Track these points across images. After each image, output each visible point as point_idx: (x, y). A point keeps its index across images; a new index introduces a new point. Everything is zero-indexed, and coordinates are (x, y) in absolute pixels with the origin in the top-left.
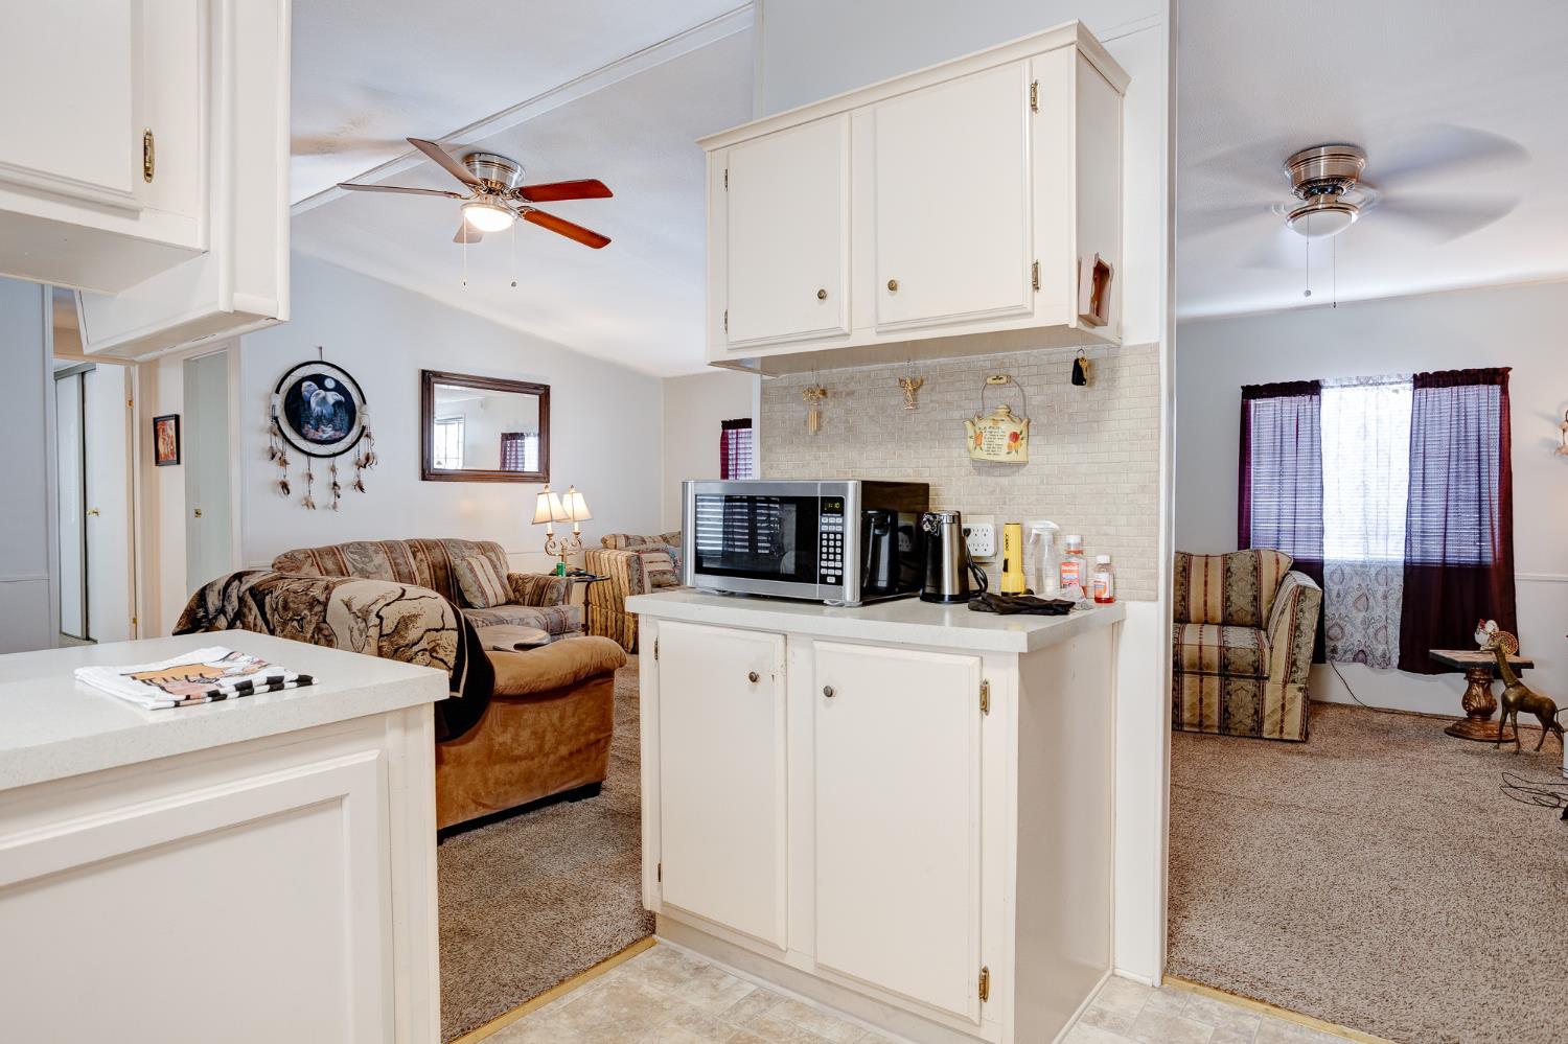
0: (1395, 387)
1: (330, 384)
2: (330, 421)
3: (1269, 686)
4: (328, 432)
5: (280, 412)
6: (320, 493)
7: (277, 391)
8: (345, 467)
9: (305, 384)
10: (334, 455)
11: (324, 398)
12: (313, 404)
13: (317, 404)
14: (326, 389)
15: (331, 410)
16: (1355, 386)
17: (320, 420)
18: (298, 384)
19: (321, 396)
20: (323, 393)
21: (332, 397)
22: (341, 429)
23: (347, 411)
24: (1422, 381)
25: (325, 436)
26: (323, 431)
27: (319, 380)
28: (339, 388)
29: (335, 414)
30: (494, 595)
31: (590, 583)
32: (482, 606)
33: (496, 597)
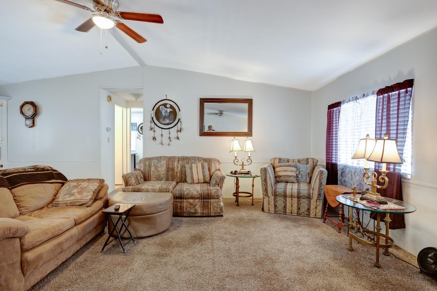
1: (168, 106)
2: (168, 118)
4: (167, 121)
5: (153, 115)
6: (166, 141)
7: (153, 110)
8: (173, 131)
9: (161, 107)
10: (169, 128)
11: (166, 111)
12: (163, 113)
13: (164, 113)
14: (167, 108)
15: (168, 114)
17: (165, 118)
18: (159, 107)
19: (165, 110)
20: (166, 109)
21: (169, 110)
22: (171, 120)
23: (174, 114)
25: (166, 122)
26: (166, 121)
27: (165, 105)
28: (171, 107)
29: (170, 115)
30: (198, 179)
31: (254, 177)
32: (190, 183)
33: (199, 180)
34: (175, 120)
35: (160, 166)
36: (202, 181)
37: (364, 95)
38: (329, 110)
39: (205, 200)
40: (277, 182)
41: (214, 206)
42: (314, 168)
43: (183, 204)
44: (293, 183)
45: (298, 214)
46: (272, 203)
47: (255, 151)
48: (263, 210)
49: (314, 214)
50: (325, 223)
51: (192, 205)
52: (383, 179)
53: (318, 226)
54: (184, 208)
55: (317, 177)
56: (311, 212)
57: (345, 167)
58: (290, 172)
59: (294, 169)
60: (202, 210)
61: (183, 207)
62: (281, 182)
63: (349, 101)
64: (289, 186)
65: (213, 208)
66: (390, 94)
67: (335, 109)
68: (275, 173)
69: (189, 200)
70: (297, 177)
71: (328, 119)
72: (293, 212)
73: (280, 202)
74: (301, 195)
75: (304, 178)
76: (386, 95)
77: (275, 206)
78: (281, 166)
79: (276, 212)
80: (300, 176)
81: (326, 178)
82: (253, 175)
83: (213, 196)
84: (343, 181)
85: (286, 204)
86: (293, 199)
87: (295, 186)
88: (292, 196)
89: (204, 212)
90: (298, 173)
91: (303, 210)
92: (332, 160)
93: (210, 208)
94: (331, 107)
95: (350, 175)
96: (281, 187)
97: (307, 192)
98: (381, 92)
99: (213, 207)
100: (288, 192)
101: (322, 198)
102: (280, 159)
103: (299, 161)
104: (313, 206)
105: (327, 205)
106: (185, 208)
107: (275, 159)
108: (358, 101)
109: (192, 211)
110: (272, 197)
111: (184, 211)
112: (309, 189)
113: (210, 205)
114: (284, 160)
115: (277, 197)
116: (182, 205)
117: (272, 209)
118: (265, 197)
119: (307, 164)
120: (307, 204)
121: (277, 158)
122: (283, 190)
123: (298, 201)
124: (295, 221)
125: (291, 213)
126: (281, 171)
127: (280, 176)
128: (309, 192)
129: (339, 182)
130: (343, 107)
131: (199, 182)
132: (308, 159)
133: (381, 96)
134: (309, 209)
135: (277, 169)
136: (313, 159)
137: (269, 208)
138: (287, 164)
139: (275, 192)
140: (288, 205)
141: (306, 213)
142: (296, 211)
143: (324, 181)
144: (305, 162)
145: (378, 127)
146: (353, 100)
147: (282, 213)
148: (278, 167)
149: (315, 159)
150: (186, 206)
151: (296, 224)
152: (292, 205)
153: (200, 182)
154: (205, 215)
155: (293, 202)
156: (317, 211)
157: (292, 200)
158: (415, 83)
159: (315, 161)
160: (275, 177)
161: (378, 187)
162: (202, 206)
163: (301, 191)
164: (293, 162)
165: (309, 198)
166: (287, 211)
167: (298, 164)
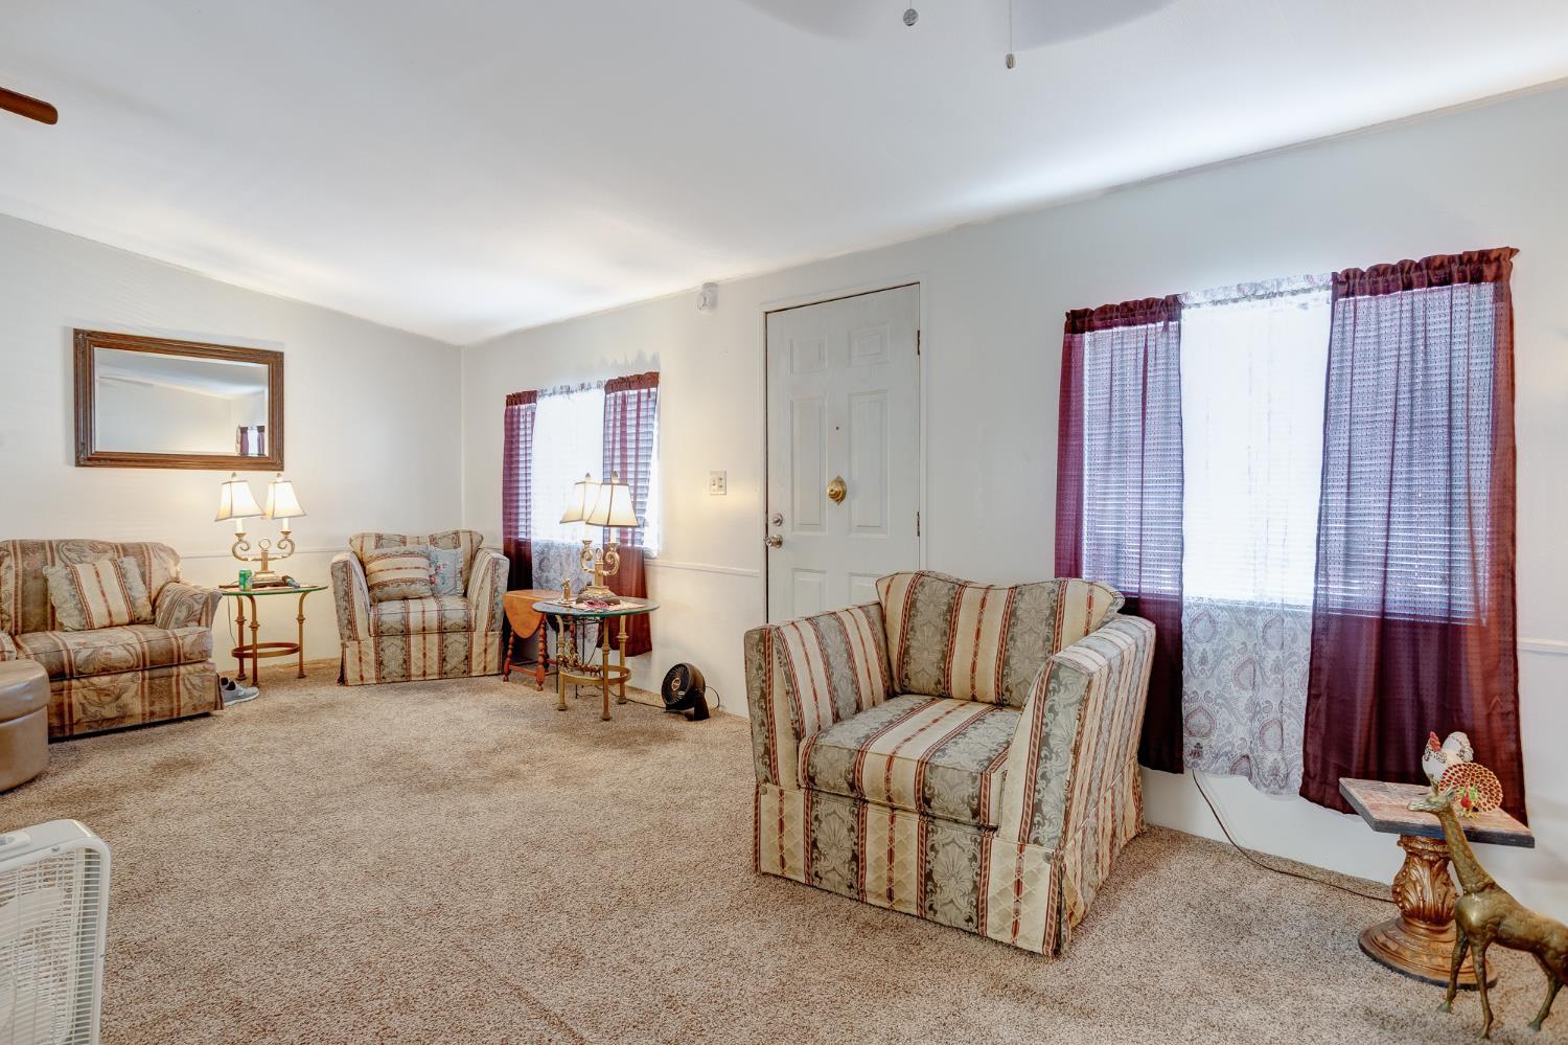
0: (1302, 298)
3: (996, 844)
16: (1235, 301)
24: (1347, 285)
30: (106, 614)
31: (306, 592)
32: (78, 628)
33: (110, 615)
36: (126, 619)
37: (583, 386)
38: (510, 407)
39: (157, 673)
40: (376, 601)
41: (189, 686)
42: (473, 558)
43: (70, 697)
44: (420, 598)
45: (442, 674)
46: (371, 657)
47: (305, 515)
48: (342, 681)
49: (482, 666)
50: (507, 680)
51: (107, 695)
52: (612, 557)
53: (492, 690)
54: (74, 709)
55: (485, 574)
56: (474, 663)
57: (548, 546)
58: (413, 570)
59: (423, 562)
60: (147, 703)
61: (70, 706)
62: (390, 599)
63: (554, 393)
64: (414, 606)
65: (190, 693)
66: (626, 392)
67: (523, 407)
68: (366, 576)
69: (95, 680)
70: (432, 583)
71: (506, 430)
72: (428, 672)
73: (393, 648)
74: (447, 624)
75: (450, 582)
76: (619, 393)
77: (380, 663)
78: (385, 556)
79: (381, 680)
80: (438, 580)
81: (507, 575)
82: (304, 586)
83: (188, 655)
84: (543, 580)
85: (408, 654)
86: (428, 637)
87: (431, 605)
88: (424, 629)
89: (157, 708)
90: (434, 572)
91: (454, 661)
92: (517, 533)
93: (178, 693)
94: (514, 400)
95: (558, 564)
96: (391, 612)
97: (462, 614)
98: (612, 386)
99: (187, 689)
100: (415, 621)
101: (499, 624)
102: (379, 537)
103: (433, 540)
104: (477, 649)
105: (511, 639)
106: (77, 710)
107: (363, 536)
108: (571, 396)
109: (110, 712)
110: (371, 641)
111: (75, 720)
112: (468, 608)
113: (178, 684)
114: (391, 539)
115: (383, 638)
116: (66, 701)
117: (370, 673)
118: (348, 644)
119: (455, 548)
120: (462, 646)
121: (369, 535)
122: (399, 617)
123: (442, 641)
124: (436, 688)
125: (424, 674)
126: (386, 570)
127: (384, 584)
128: (466, 614)
129: (535, 584)
130: (542, 404)
131: (112, 622)
132: (456, 533)
133: (613, 395)
134: (468, 658)
135: (372, 566)
136: (470, 532)
137: (361, 671)
138: (403, 549)
139: (377, 626)
140: (416, 654)
141: (463, 667)
142: (435, 668)
143: (503, 582)
144: (450, 543)
145: (608, 459)
146: (561, 393)
147: (400, 679)
148: (378, 558)
149: (476, 533)
150: (83, 701)
151: (441, 694)
152: (425, 654)
153: (116, 620)
154: (161, 719)
155: (427, 646)
156: (489, 658)
157: (424, 639)
158: (661, 380)
159: (476, 539)
160: (370, 589)
161: (606, 573)
162: (146, 690)
163: (447, 614)
164: (419, 543)
165: (468, 628)
166: (414, 670)
167: (432, 548)
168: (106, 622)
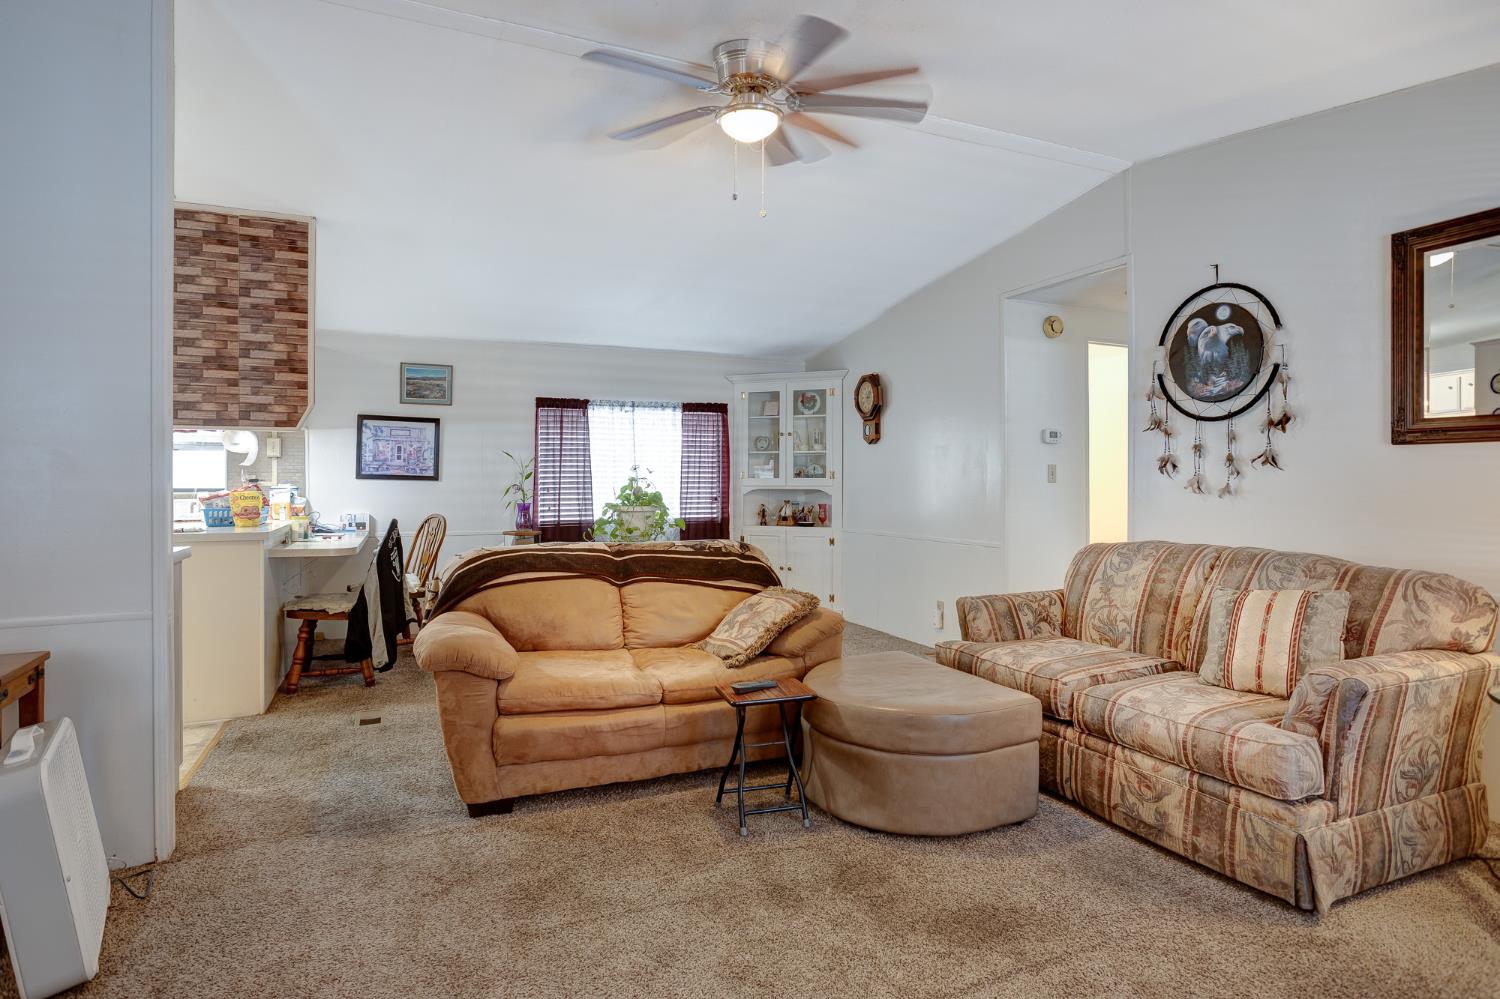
1: (1223, 313)
2: (1224, 367)
4: (1220, 383)
5: (1163, 367)
6: (1214, 470)
7: (1162, 343)
8: (1250, 430)
9: (1190, 325)
10: (1231, 416)
11: (1216, 336)
12: (1201, 349)
13: (1207, 347)
14: (1218, 323)
15: (1224, 349)
17: (1210, 368)
18: (1185, 326)
19: (1211, 335)
20: (1213, 329)
21: (1226, 332)
22: (1237, 377)
25: (1216, 390)
26: (1214, 383)
27: (1209, 314)
28: (1239, 315)
29: (1230, 355)
30: (1254, 671)
32: (1212, 681)
33: (1259, 675)
34: (1255, 373)
35: (1122, 582)
39: (1209, 785)
41: (1251, 835)
43: (1112, 768)
51: (1147, 786)
54: (1114, 785)
60: (1190, 827)
61: (1111, 779)
65: (1249, 846)
69: (1138, 758)
83: (1245, 776)
89: (1201, 842)
93: (1233, 834)
99: (1249, 840)
106: (1116, 786)
109: (1147, 813)
111: (1112, 804)
113: (1234, 819)
116: (1108, 771)
131: (1260, 686)
150: (1124, 782)
153: (1266, 688)
154: (1207, 865)
162: (1192, 807)
168: (1253, 685)
